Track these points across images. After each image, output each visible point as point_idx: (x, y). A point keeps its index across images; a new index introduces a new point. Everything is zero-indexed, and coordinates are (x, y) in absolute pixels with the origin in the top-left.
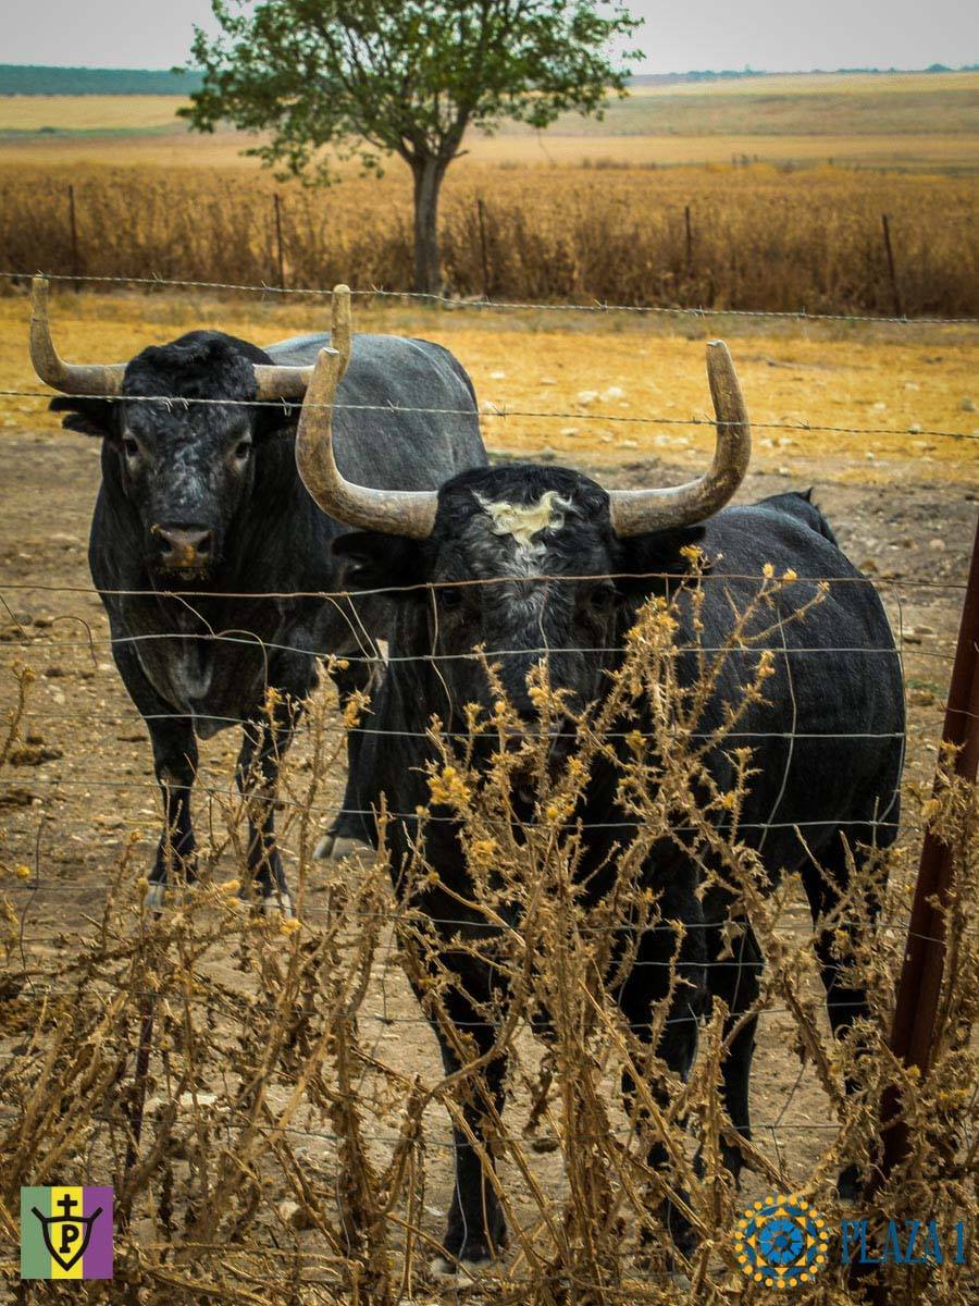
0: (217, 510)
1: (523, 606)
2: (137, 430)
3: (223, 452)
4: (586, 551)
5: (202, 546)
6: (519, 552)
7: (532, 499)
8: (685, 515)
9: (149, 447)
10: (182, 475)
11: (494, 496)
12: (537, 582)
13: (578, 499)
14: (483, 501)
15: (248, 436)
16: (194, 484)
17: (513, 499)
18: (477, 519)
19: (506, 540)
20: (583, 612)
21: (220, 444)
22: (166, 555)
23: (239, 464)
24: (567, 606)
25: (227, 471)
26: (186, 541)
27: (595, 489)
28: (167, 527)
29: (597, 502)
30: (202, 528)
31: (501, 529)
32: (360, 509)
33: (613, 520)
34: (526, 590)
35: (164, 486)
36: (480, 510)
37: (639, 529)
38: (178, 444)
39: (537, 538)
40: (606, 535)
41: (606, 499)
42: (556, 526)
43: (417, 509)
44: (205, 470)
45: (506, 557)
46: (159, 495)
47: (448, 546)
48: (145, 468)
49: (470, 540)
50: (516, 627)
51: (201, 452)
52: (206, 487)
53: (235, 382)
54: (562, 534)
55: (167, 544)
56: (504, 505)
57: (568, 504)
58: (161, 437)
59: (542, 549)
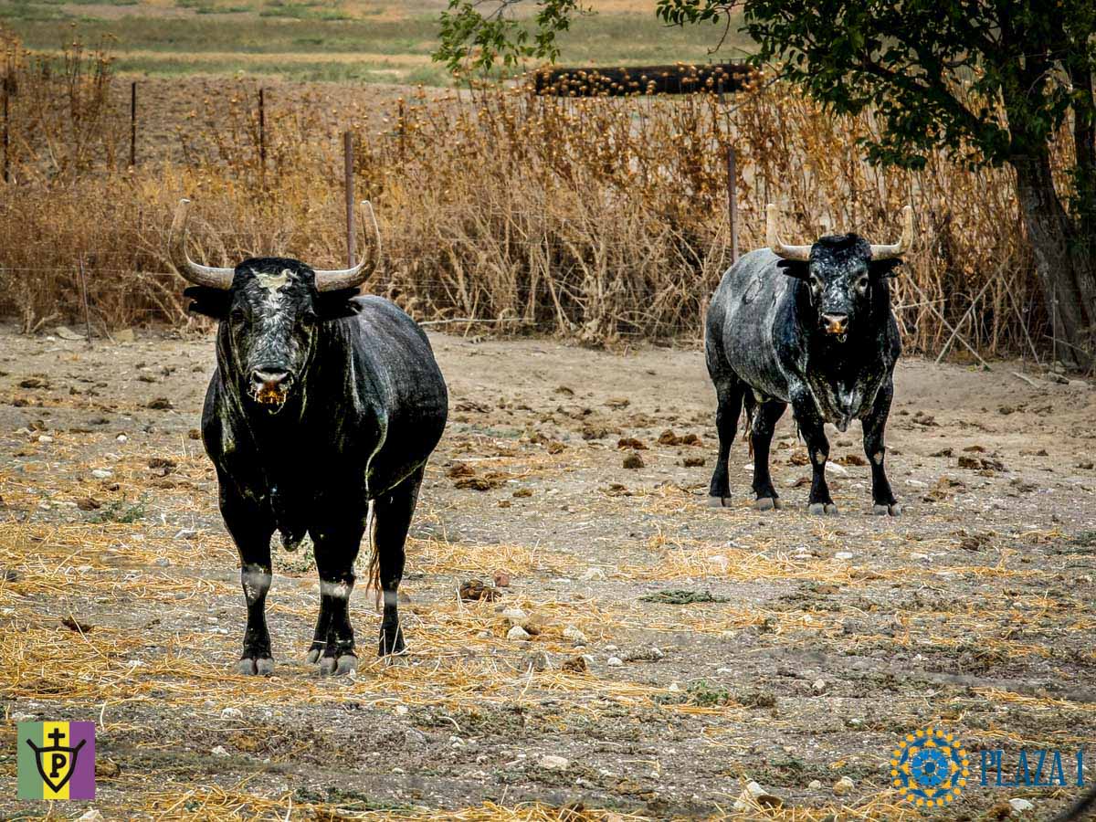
0: (851, 309)
1: (271, 321)
2: (816, 273)
3: (853, 281)
4: (302, 297)
5: (843, 323)
6: (270, 296)
7: (278, 272)
8: (350, 282)
9: (821, 279)
10: (835, 292)
11: (261, 271)
12: (278, 310)
13: (300, 273)
14: (255, 273)
15: (866, 276)
16: (841, 295)
17: (269, 272)
18: (252, 280)
19: (264, 290)
20: (299, 324)
21: (853, 278)
22: (827, 327)
23: (862, 289)
24: (291, 321)
25: (856, 291)
26: (836, 320)
27: (308, 269)
28: (828, 314)
29: (308, 274)
30: (844, 315)
31: (262, 286)
32: (197, 275)
33: (316, 284)
34: (272, 313)
35: (827, 297)
36: (254, 277)
37: (329, 289)
38: (833, 277)
39: (279, 290)
40: (312, 290)
41: (313, 275)
42: (289, 284)
43: (225, 276)
44: (845, 289)
45: (265, 298)
46: (825, 301)
47: (238, 292)
48: (820, 290)
49: (248, 290)
50: (267, 330)
51: (844, 281)
52: (846, 297)
53: (861, 251)
54: (291, 289)
55: (828, 322)
56: (264, 275)
57: (295, 275)
58: (826, 275)
59: (281, 295)
